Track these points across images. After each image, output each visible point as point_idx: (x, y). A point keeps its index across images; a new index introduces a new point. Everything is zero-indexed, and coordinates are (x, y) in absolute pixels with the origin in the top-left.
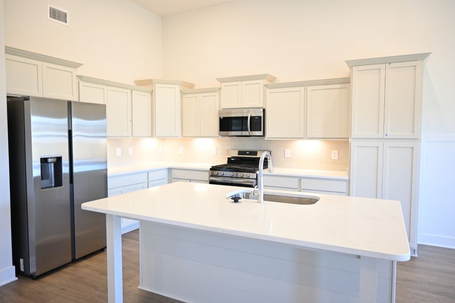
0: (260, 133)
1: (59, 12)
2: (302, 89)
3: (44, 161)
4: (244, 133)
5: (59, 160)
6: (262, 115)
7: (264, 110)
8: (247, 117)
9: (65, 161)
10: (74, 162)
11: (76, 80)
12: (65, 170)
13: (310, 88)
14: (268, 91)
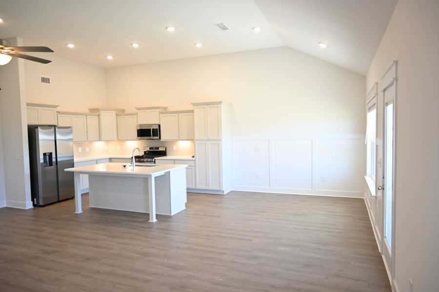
0: (158, 138)
1: (46, 79)
2: (177, 114)
3: (45, 154)
4: (149, 138)
5: (51, 154)
6: (158, 128)
7: (159, 126)
8: (150, 129)
9: (54, 156)
10: (58, 156)
11: (56, 113)
12: (54, 160)
13: (180, 114)
14: (161, 115)
